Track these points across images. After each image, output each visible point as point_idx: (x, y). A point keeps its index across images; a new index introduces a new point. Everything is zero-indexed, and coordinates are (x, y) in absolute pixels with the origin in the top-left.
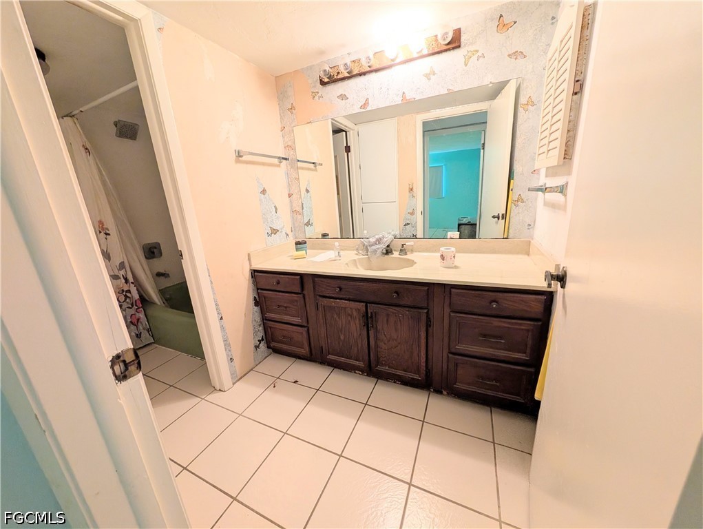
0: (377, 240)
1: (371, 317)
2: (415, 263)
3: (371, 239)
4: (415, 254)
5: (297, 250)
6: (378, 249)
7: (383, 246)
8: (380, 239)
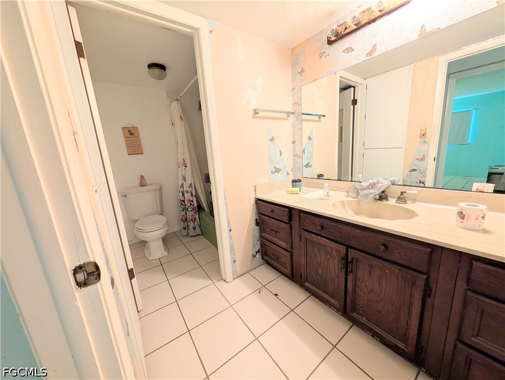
0: (371, 185)
1: (352, 262)
2: (417, 215)
3: (363, 184)
4: (418, 204)
5: (293, 186)
6: (370, 194)
7: (376, 192)
8: (375, 184)
